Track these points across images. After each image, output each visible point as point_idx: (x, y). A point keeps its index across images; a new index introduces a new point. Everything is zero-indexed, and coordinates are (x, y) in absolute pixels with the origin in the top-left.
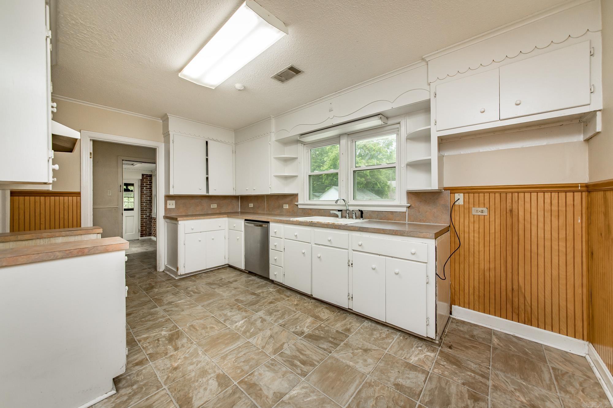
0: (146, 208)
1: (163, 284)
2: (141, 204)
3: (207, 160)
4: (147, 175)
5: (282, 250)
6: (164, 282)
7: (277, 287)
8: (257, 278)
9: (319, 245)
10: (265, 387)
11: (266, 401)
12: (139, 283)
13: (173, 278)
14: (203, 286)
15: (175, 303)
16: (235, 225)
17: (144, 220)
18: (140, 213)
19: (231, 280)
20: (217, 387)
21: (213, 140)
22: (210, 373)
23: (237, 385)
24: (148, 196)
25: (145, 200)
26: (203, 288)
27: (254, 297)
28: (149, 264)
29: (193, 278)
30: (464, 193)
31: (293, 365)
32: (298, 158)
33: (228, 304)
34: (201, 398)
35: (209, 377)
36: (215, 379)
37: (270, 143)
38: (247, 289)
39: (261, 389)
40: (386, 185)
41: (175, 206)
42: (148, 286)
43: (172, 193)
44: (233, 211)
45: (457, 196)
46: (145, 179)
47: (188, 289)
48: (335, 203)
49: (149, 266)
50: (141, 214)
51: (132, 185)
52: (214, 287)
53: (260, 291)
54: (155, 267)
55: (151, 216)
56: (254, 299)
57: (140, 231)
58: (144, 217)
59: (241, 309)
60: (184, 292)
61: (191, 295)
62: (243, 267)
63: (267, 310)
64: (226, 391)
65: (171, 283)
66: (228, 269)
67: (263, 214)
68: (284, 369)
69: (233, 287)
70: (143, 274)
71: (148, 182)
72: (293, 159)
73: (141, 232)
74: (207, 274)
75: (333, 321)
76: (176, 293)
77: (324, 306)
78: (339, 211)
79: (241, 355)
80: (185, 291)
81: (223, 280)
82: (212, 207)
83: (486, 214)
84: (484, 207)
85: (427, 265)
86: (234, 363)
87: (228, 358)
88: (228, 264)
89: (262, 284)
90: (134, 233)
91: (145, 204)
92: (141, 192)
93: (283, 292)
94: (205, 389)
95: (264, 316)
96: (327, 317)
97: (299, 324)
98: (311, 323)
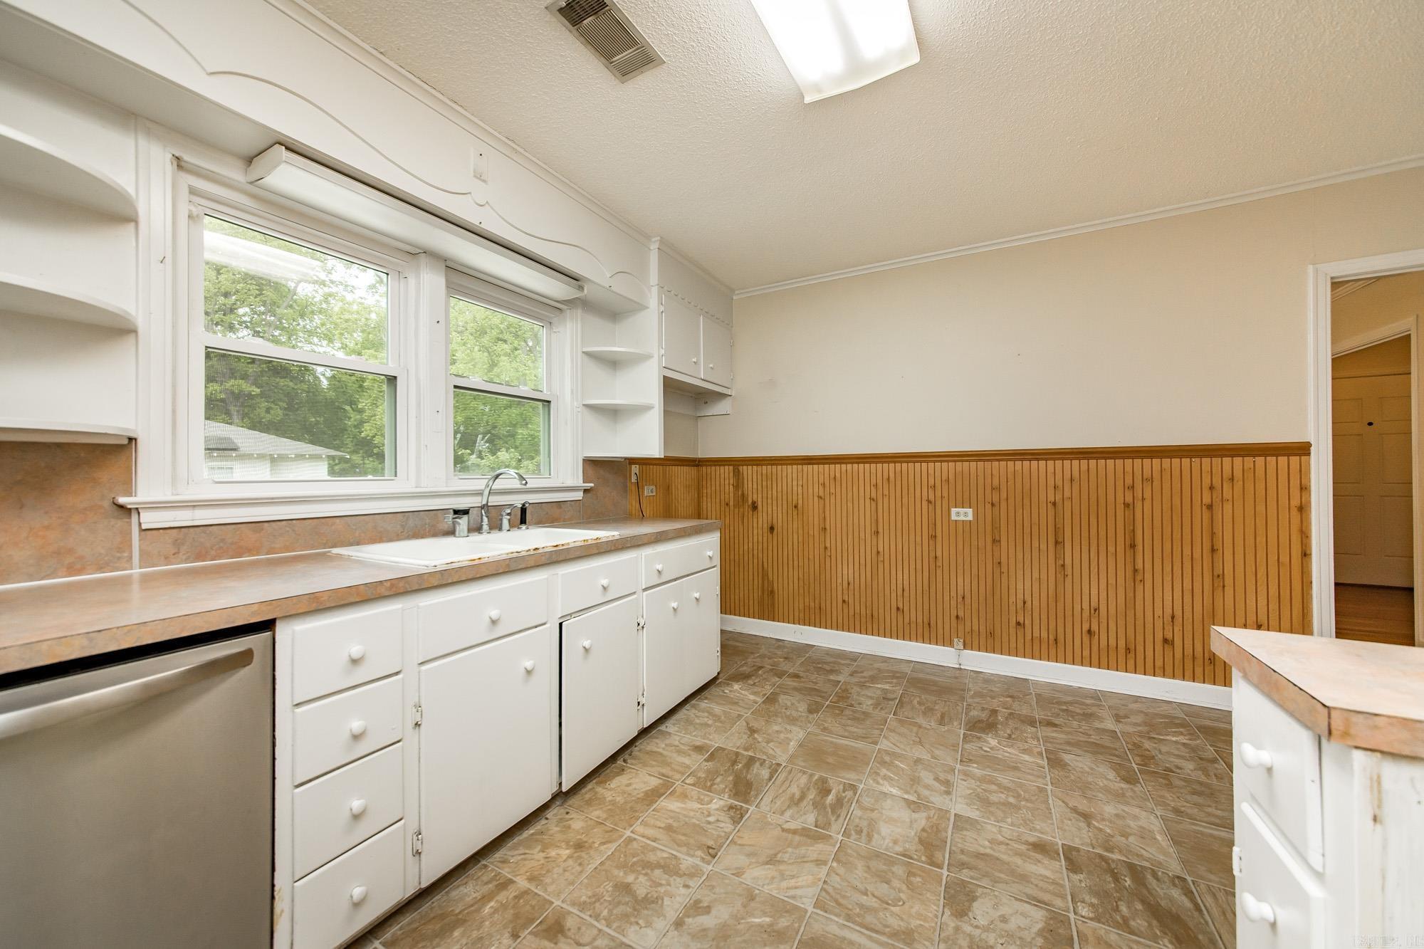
10: (915, 826)
11: (936, 817)
20: (980, 900)
22: (968, 939)
23: (945, 867)
31: (839, 802)
34: (1024, 915)
35: (978, 932)
36: (971, 914)
39: (923, 830)
63: (616, 925)
64: (972, 878)
68: (858, 813)
75: (669, 767)
79: (874, 900)
86: (904, 903)
87: (902, 924)
94: (1004, 919)
95: (665, 916)
96: (653, 778)
97: (694, 821)
98: (687, 800)
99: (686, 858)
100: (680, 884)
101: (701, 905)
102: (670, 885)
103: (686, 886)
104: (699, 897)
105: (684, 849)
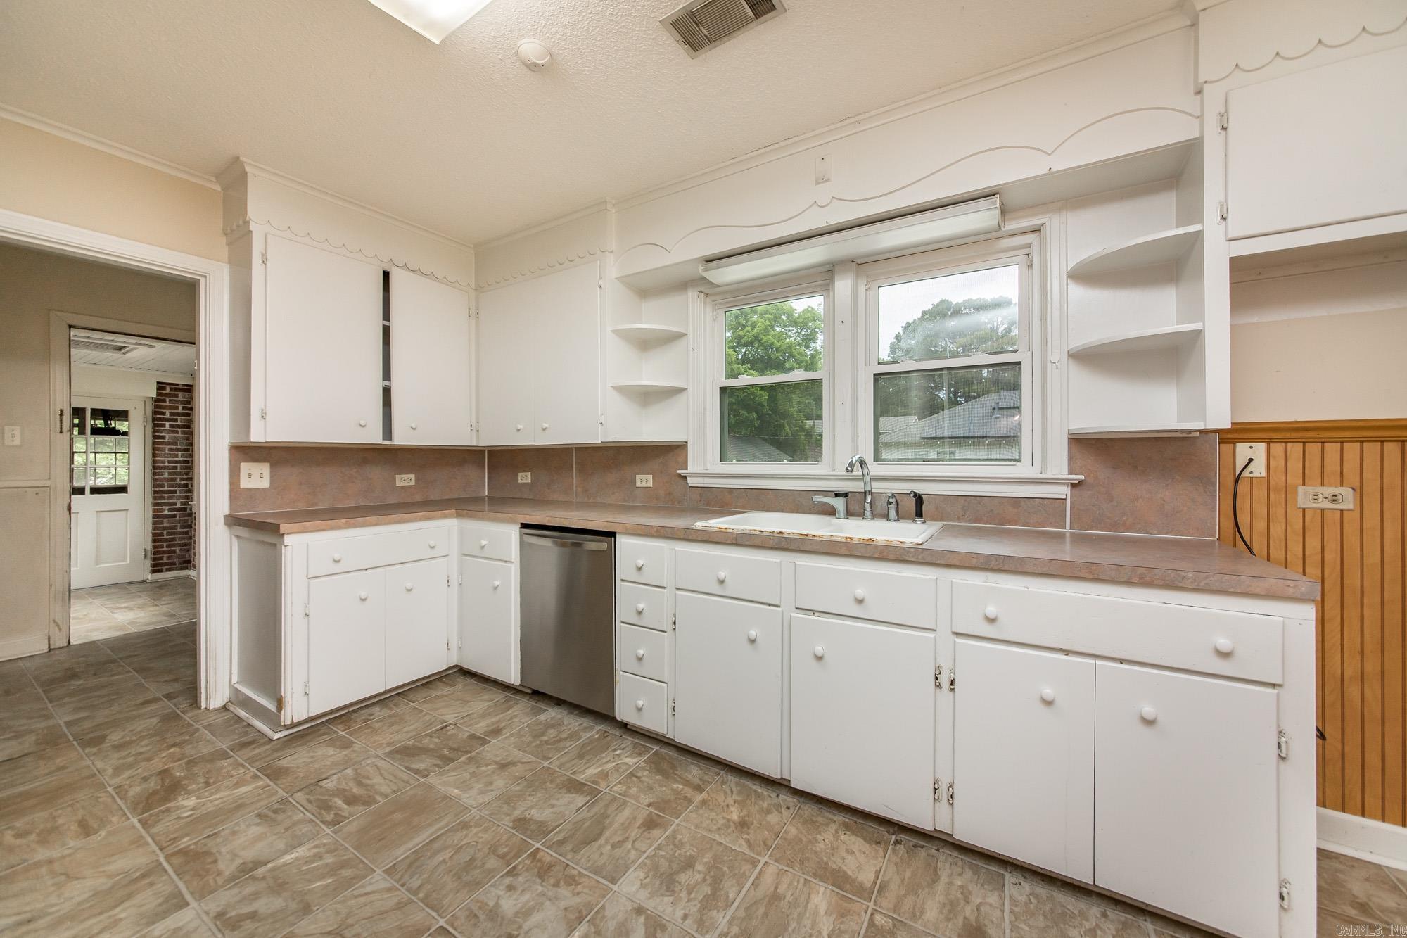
0: (169, 486)
1: (222, 768)
2: (154, 474)
3: (386, 331)
4: (176, 388)
5: (667, 626)
6: (225, 755)
7: (647, 750)
8: (565, 713)
9: (814, 612)
12: (118, 771)
13: (264, 735)
14: (381, 763)
15: (269, 866)
16: (484, 543)
17: (166, 522)
18: (150, 500)
19: (481, 727)
21: (405, 267)
24: (178, 450)
25: (169, 462)
26: (381, 775)
27: (580, 800)
28: (172, 677)
29: (340, 731)
30: (1268, 443)
32: (687, 334)
33: (493, 850)
37: (601, 283)
38: (546, 764)
40: (803, 429)
41: (271, 484)
42: (153, 784)
43: (258, 434)
44: (468, 496)
45: (1243, 451)
46: (167, 399)
47: (320, 783)
48: (845, 473)
49: (169, 689)
50: (155, 505)
51: (123, 415)
52: (422, 766)
53: (593, 771)
54: (192, 691)
55: (191, 510)
56: (585, 814)
57: (149, 555)
58: (166, 512)
59: (550, 867)
60: (310, 802)
61: (336, 814)
62: (514, 678)
63: (648, 861)
65: (252, 761)
66: (461, 683)
67: (567, 505)
69: (496, 763)
70: (140, 726)
71: (180, 407)
72: (673, 338)
73: (154, 559)
74: (390, 709)
75: (902, 892)
76: (275, 812)
77: (835, 818)
78: (837, 495)
80: (312, 798)
81: (451, 731)
82: (398, 484)
83: (1351, 506)
84: (1342, 485)
85: (1278, 695)
88: (456, 666)
89: (591, 740)
90: (128, 561)
91: (169, 474)
92: (155, 437)
93: (674, 767)
95: (650, 899)
96: (872, 876)
97: (794, 925)
98: (834, 916)
99: (728, 917)
100: (690, 910)
101: (659, 931)
102: (688, 901)
103: (685, 917)
104: (669, 929)
105: (742, 914)
